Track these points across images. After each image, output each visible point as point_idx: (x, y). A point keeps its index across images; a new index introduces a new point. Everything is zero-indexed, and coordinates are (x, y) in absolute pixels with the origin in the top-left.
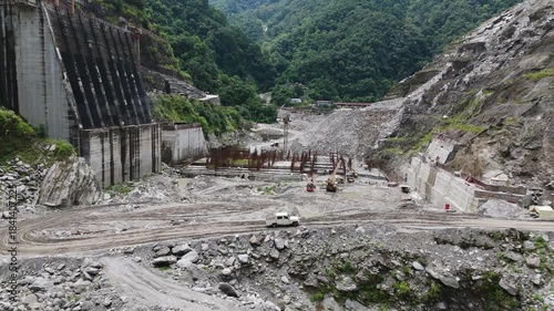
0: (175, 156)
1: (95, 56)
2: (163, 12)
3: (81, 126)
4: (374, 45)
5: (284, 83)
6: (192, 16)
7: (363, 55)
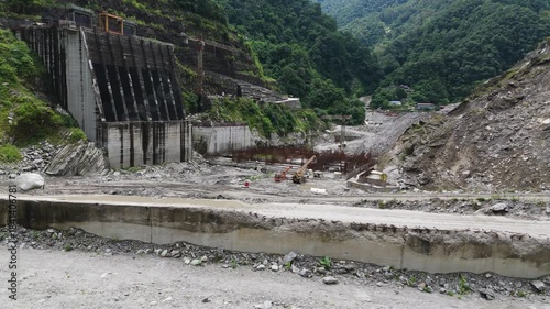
0: (211, 149)
1: (128, 65)
2: (274, 22)
3: (103, 120)
4: (498, 44)
5: (388, 85)
6: (304, 25)
7: (483, 53)
